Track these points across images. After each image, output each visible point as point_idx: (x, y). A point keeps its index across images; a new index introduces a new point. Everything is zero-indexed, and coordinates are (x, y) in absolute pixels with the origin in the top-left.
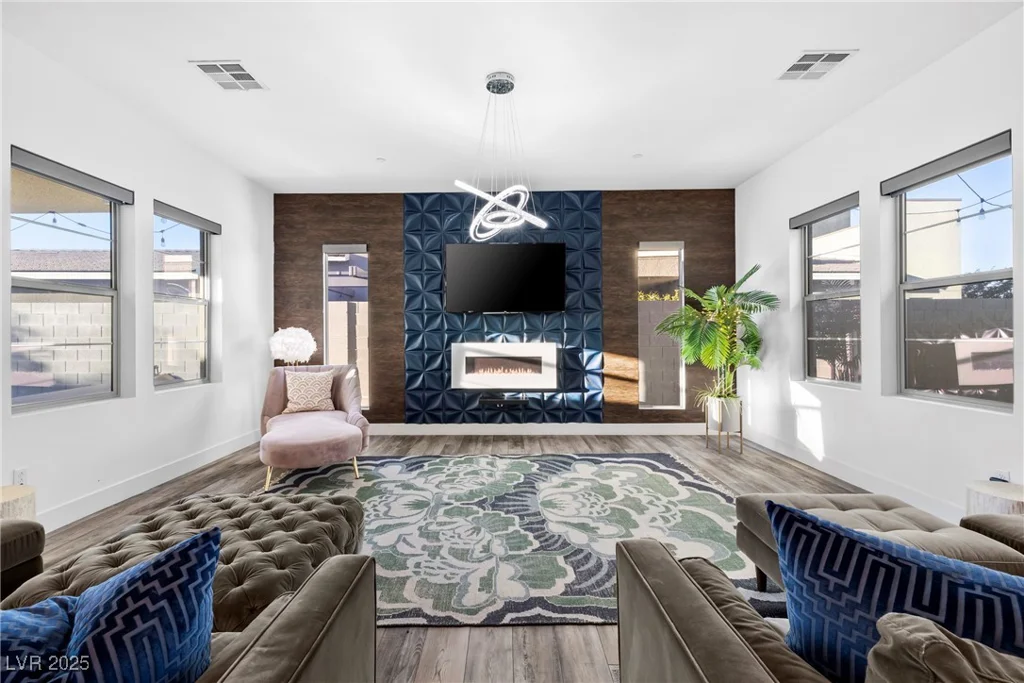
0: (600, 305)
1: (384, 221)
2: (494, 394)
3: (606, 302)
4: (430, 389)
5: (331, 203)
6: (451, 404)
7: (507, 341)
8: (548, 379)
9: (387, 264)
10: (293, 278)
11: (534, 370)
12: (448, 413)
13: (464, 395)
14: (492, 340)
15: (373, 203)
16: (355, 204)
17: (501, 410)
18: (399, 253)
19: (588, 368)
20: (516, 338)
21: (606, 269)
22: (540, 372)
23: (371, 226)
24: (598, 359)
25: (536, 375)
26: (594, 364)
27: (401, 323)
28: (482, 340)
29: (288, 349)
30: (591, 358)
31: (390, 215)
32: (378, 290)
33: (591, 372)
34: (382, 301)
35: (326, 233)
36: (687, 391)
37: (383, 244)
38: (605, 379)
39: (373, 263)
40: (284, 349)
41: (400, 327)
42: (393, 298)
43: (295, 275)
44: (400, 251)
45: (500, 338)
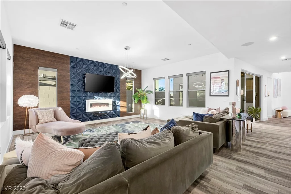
0: (119, 91)
1: (63, 63)
2: (96, 113)
3: (121, 91)
4: (78, 113)
5: (42, 53)
6: (85, 116)
7: (100, 99)
8: (110, 108)
9: (64, 76)
10: (23, 77)
11: (107, 106)
12: (84, 119)
13: (88, 114)
14: (96, 99)
15: (59, 56)
16: (52, 55)
17: (98, 117)
18: (68, 73)
19: (117, 105)
20: (102, 98)
21: (121, 83)
22: (108, 106)
23: (58, 64)
24: (119, 103)
25: (107, 107)
26: (118, 104)
27: (69, 94)
28: (93, 99)
29: (31, 103)
30: (118, 103)
31: (65, 61)
32: (61, 84)
33: (118, 106)
34: (62, 87)
35: (40, 63)
36: (134, 109)
37: (62, 70)
38: (121, 107)
39: (59, 75)
40: (29, 102)
41: (69, 95)
42: (66, 87)
43: (25, 76)
44: (69, 73)
45: (98, 98)
